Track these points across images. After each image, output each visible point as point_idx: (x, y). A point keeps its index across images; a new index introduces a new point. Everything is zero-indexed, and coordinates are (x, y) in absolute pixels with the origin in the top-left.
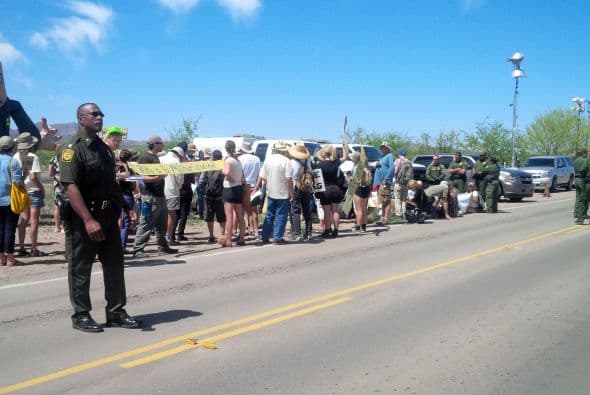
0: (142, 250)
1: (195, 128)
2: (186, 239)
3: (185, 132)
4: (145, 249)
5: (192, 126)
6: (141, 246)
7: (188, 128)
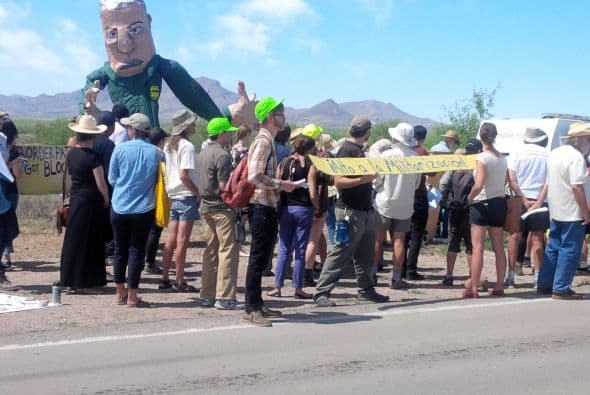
0: (328, 294)
1: (491, 103)
2: (421, 278)
3: (474, 111)
4: (333, 292)
5: (485, 102)
6: (327, 288)
7: (479, 105)
